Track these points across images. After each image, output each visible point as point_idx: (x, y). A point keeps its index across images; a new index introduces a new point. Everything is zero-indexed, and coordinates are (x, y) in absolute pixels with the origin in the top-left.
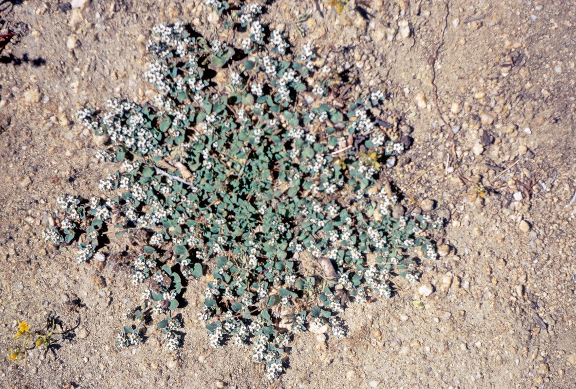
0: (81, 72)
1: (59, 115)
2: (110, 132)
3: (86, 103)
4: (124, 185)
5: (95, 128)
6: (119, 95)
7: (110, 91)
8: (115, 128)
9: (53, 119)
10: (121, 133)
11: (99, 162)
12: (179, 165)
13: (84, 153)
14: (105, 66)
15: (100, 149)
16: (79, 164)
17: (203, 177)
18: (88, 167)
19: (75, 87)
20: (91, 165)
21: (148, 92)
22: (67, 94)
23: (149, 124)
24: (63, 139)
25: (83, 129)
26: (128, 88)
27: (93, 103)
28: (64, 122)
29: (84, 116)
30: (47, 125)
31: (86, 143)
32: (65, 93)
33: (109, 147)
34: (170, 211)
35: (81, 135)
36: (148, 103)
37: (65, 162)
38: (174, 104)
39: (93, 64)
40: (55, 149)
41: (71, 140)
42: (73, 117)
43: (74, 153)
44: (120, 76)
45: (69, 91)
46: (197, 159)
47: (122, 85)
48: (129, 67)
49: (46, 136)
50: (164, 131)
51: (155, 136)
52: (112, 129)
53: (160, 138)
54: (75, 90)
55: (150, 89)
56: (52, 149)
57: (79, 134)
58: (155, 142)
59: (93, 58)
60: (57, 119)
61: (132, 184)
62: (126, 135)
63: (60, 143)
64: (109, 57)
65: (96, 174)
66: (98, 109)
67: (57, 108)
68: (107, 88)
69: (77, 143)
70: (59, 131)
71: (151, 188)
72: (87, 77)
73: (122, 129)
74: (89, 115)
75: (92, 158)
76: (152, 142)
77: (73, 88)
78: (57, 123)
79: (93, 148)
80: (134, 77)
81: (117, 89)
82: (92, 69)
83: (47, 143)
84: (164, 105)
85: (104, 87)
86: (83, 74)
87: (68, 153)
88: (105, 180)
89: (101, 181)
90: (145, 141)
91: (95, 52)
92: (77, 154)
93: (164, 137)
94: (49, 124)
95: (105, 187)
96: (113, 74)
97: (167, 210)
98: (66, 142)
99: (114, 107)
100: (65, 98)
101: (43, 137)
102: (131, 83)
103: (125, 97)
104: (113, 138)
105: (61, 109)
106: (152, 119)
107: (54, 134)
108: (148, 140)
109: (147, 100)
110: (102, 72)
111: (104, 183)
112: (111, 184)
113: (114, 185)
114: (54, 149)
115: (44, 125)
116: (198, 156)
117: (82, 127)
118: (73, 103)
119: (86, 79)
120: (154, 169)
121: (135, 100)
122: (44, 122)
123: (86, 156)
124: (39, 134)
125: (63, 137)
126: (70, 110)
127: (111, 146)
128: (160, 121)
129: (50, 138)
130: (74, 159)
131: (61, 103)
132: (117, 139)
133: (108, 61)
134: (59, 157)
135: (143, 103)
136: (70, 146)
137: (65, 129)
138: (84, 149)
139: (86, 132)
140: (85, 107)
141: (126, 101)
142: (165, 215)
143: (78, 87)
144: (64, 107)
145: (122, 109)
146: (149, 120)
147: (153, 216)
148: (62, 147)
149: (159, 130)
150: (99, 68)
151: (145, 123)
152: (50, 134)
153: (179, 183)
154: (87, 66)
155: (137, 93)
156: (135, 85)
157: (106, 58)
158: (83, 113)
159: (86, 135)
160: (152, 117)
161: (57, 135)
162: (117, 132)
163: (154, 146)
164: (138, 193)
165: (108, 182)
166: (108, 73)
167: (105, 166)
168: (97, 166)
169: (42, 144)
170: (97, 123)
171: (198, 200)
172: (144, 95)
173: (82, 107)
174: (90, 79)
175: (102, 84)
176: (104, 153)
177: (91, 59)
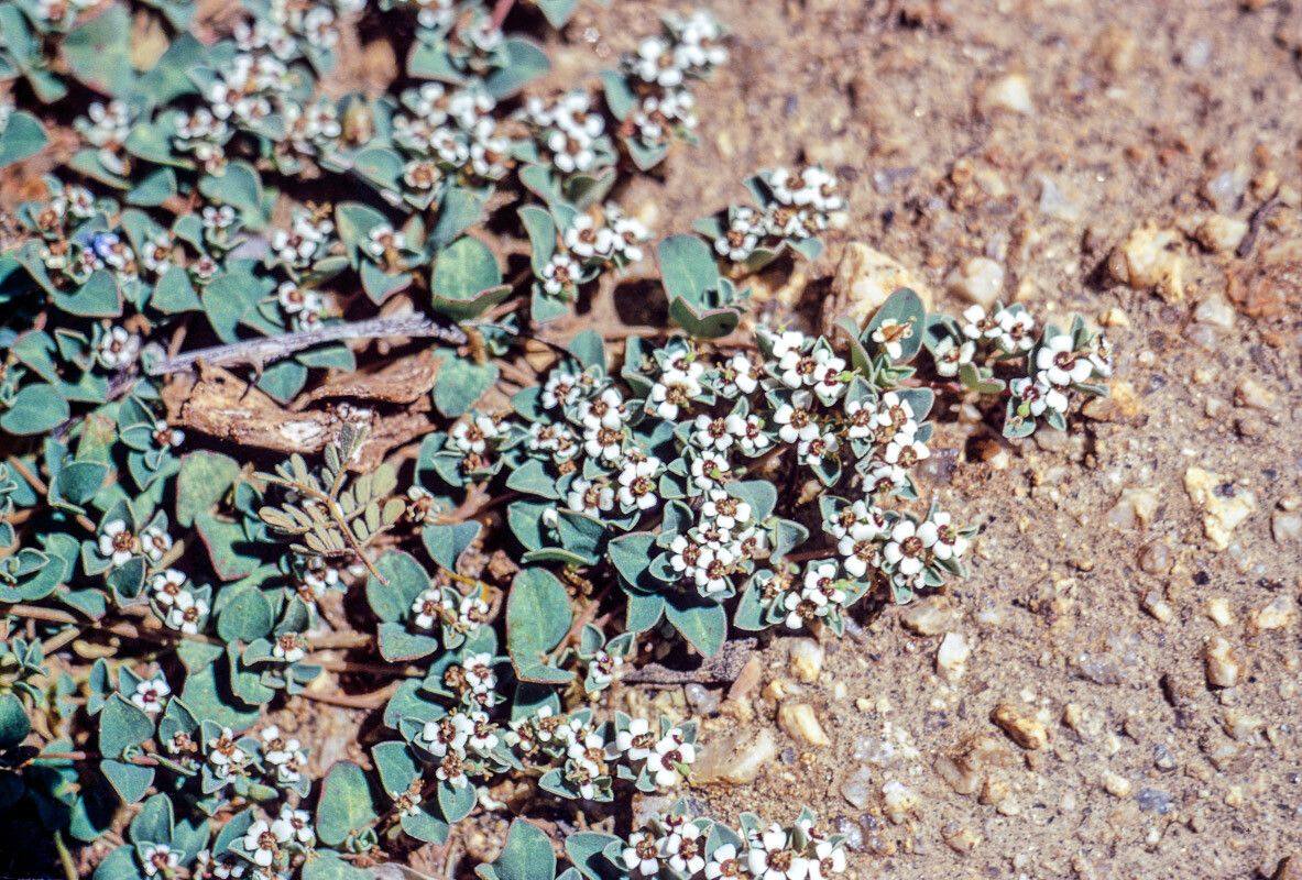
0: (1243, 612)
1: (1209, 274)
2: (827, 360)
3: (1090, 449)
4: (563, 115)
5: (940, 331)
6: (925, 621)
7: (990, 616)
8: (817, 409)
9: (1228, 230)
10: (759, 403)
11: (801, 159)
12: (299, 433)
13: (918, 155)
14: (1116, 744)
15: (844, 236)
16: (912, 74)
17: (120, 452)
18: (852, 91)
19: (1218, 504)
20: (839, 113)
21: (763, 748)
22: (1238, 430)
23: (628, 559)
24: (1096, 154)
25: (1012, 282)
26: (898, 696)
27: (1049, 473)
28: (1146, 253)
29: (1045, 358)
30: (1242, 173)
31: (943, 219)
32: (1253, 424)
33: (798, 281)
34: (206, 135)
35: (1000, 242)
36: (723, 686)
37: (1003, 36)
38: (550, 780)
39: (1201, 705)
40: (1105, 71)
41: (1048, 180)
42: (1118, 316)
43: (977, 116)
44: (993, 744)
45: (1234, 452)
46: (220, 537)
47: (944, 698)
48: (970, 837)
49: (1206, 109)
50: (523, 580)
51: (550, 514)
52: (827, 393)
53: (523, 521)
54: (1202, 481)
55: (762, 776)
56: (1123, 61)
57: (1017, 240)
58: (527, 478)
59: (1224, 750)
60: (1200, 243)
61: (526, 150)
62: (721, 408)
63: (1103, 124)
64: (1130, 810)
65: (782, 83)
66: (1000, 460)
67: (1241, 308)
68: (1024, 621)
69: (997, 185)
70: (1144, 185)
71: (393, 197)
72: (1185, 612)
73: (771, 426)
74: (1021, 386)
75: (858, 159)
76: (551, 469)
77: (1226, 489)
78: (1192, 221)
79: (887, 218)
80: (899, 795)
81: (954, 651)
82: (1188, 677)
83: (1174, 76)
84: (610, 735)
85: (1045, 610)
86: (1221, 611)
87: (1013, 92)
88: (691, 74)
89: (719, 56)
90: (593, 447)
91: (1236, 794)
92: (957, 122)
93: (500, 539)
94: (1226, 185)
95: (672, 39)
96: (1039, 726)
97: (221, 133)
98: (1067, 148)
99: (904, 531)
100: (1237, 397)
101: (1223, 90)
102: (899, 742)
103: (881, 639)
104: (787, 343)
105: (1218, 313)
106: (635, 605)
107: (1168, 146)
108: (579, 460)
109: (741, 703)
110: (1117, 696)
111: (691, 53)
112: (648, 70)
113: (633, 83)
114: (1108, 66)
115: (1260, 163)
116: (224, 560)
117: (1025, 290)
118: (1164, 397)
119: (1184, 590)
120: (444, 317)
121: (810, 657)
122: (1270, 181)
123: (899, 140)
124: (1258, 95)
125: (1104, 168)
126: (1158, 342)
127: (788, 294)
128: (586, 620)
129: (1177, 117)
130: (957, 87)
131: (1239, 350)
132: (762, 349)
133: (1121, 785)
134: (1051, 41)
135: (749, 666)
136: (1030, 145)
137: (1123, 217)
138: (936, 174)
139: (984, 279)
140: (1077, 419)
141: (863, 613)
142: (216, 92)
143: (1198, 514)
144: (1208, 338)
145: (846, 548)
146: (647, 584)
147: (289, 49)
148: (1076, 106)
149: (556, 566)
150: (1144, 708)
151: (654, 551)
152: (1186, 134)
153: (245, 332)
154: (1228, 672)
155: (821, 707)
156: (862, 746)
157: (1144, 802)
158: (1062, 378)
159: (976, 265)
160: (642, 613)
161: (1148, 154)
162: (785, 393)
163: (523, 455)
164: (452, 122)
165: (670, 77)
166: (1075, 712)
167: (753, 157)
168: (800, 126)
169: (1196, 55)
170: (946, 369)
171: (60, 300)
172: (775, 717)
173: (1091, 410)
174: (1162, 610)
175: (1065, 624)
176: (795, 224)
177: (1228, 732)
